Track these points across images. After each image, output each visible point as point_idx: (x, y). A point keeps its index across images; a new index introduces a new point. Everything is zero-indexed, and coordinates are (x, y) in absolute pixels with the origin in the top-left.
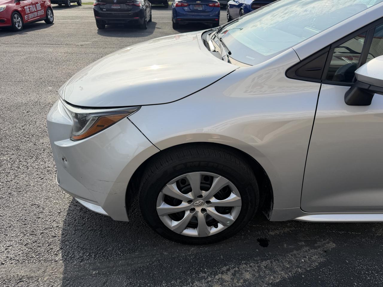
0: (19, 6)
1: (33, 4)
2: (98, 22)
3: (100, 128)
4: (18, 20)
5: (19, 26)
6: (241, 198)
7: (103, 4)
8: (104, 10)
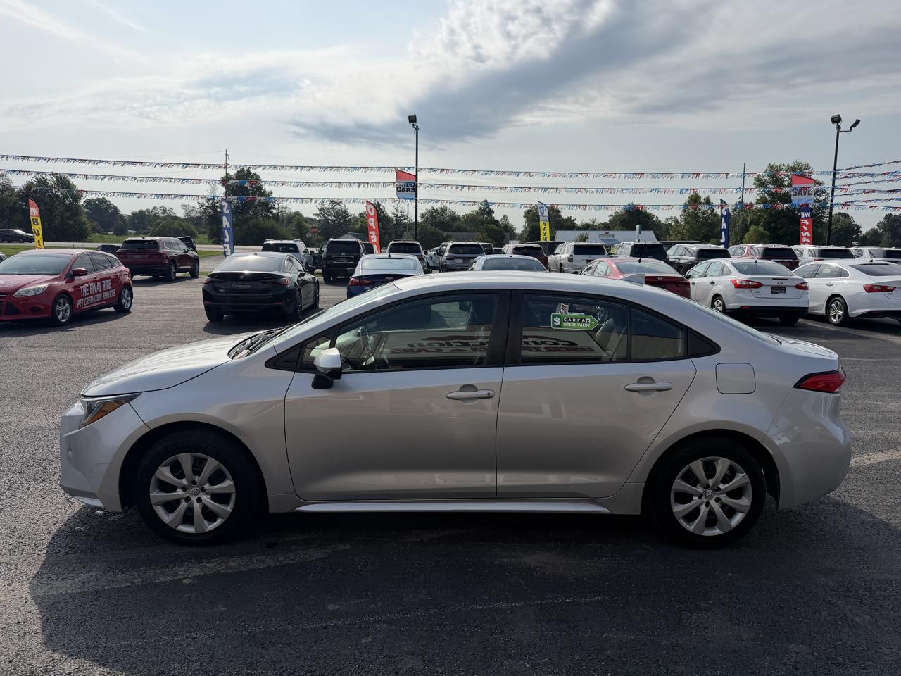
0: (72, 284)
1: (96, 281)
2: (207, 308)
3: (102, 413)
4: (64, 308)
5: (63, 318)
6: (232, 483)
7: (220, 282)
8: (221, 290)
